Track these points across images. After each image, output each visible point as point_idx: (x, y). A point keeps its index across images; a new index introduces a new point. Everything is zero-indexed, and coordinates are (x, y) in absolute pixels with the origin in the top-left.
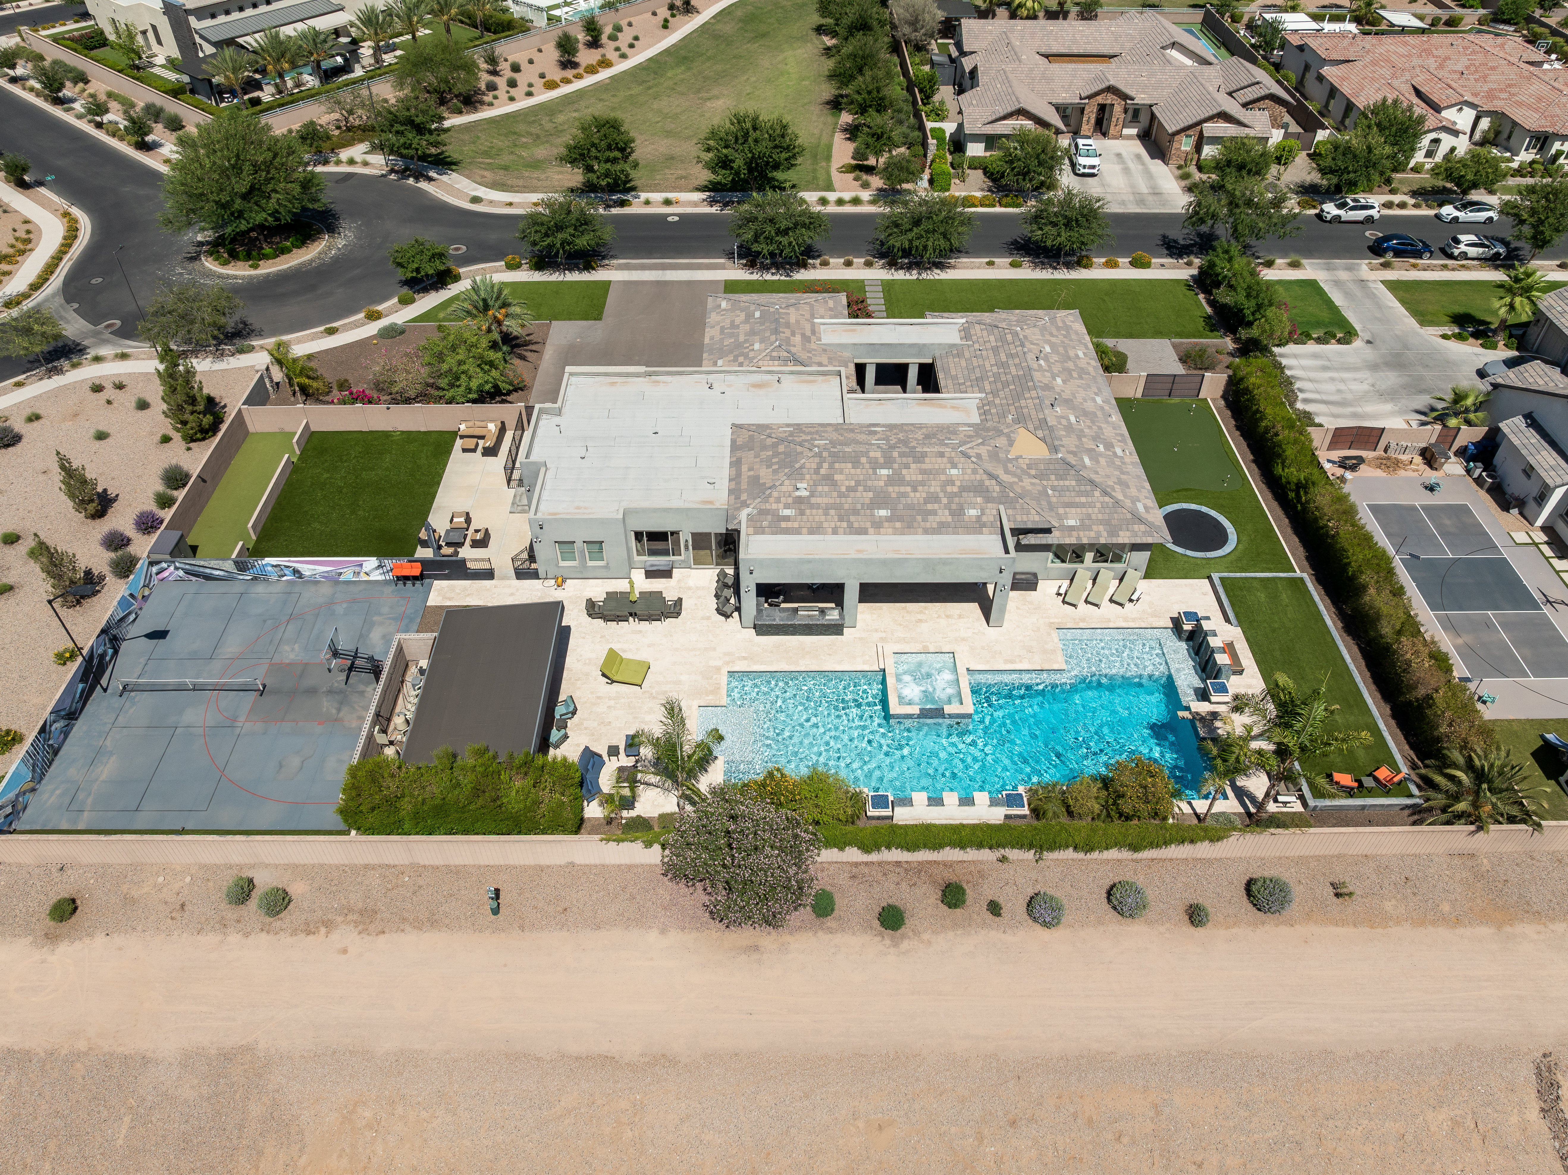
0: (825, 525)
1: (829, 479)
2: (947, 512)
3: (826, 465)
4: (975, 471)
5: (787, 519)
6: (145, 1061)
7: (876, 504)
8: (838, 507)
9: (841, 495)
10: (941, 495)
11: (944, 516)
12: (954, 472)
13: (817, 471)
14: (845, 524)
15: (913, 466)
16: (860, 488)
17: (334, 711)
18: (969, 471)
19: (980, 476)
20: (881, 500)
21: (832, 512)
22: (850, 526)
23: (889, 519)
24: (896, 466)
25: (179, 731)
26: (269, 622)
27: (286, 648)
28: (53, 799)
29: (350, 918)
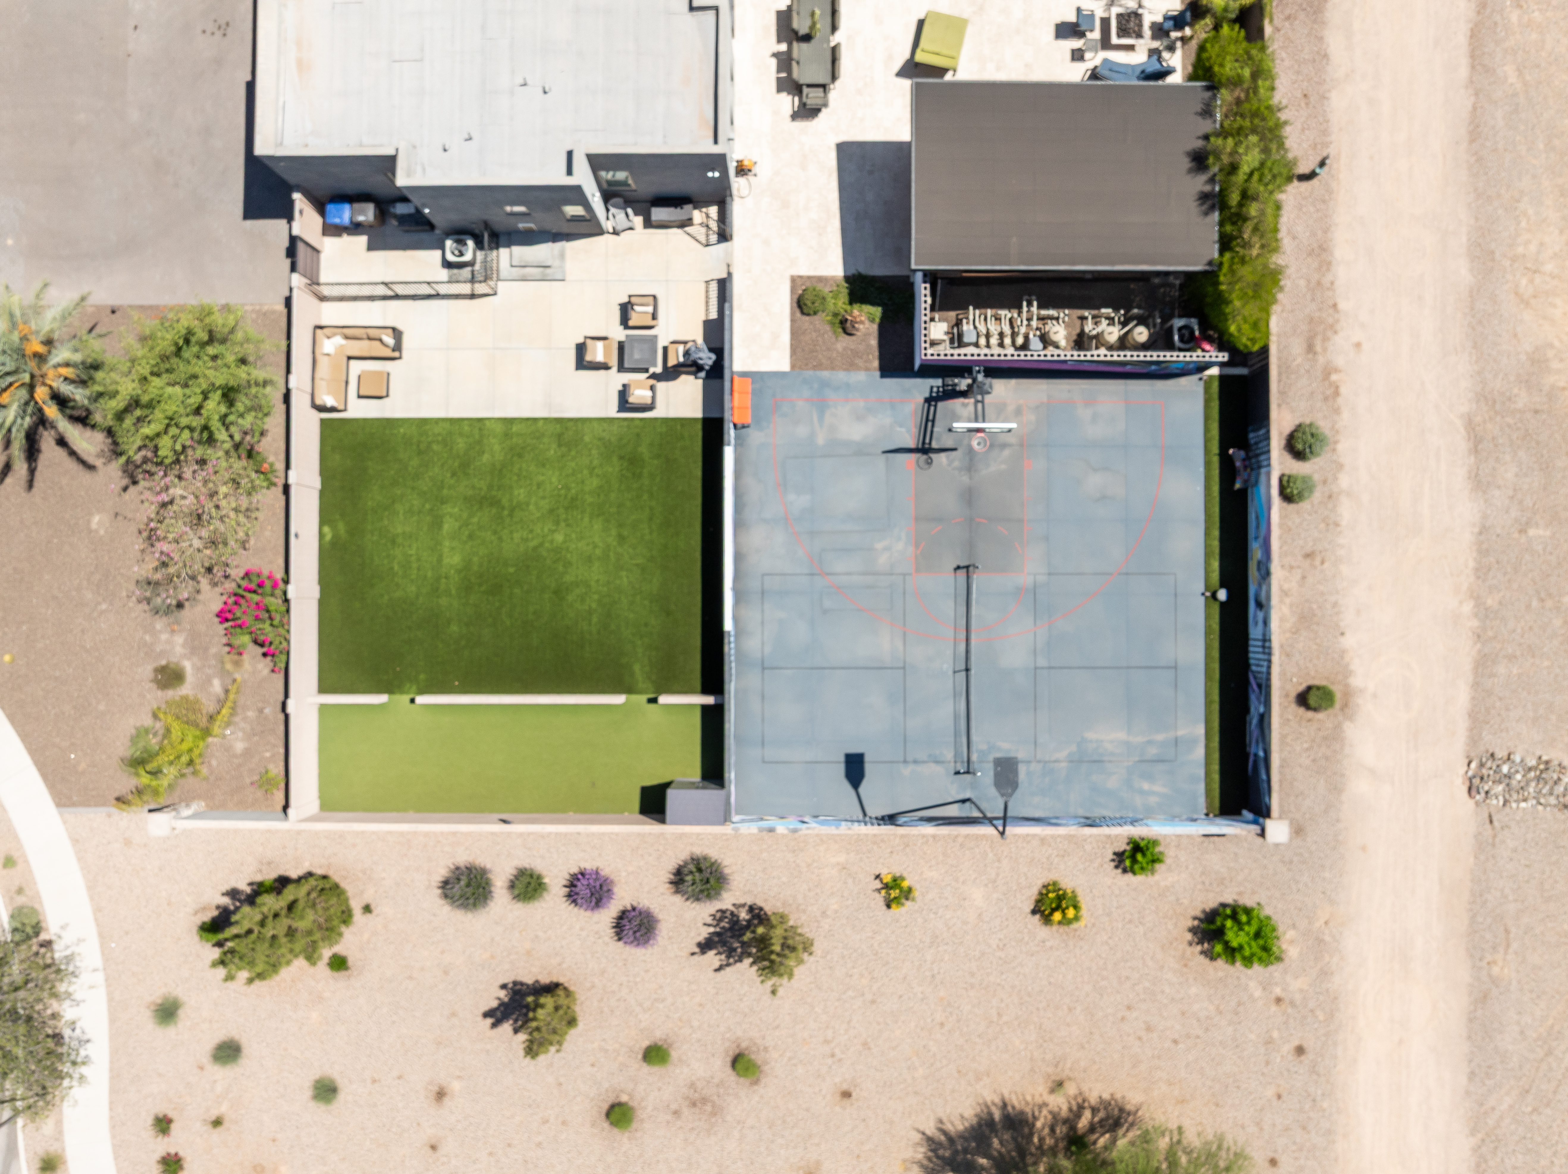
6: (1483, 530)
17: (1007, 452)
25: (1042, 662)
26: (827, 604)
27: (883, 561)
28: (1157, 788)
29: (1318, 348)
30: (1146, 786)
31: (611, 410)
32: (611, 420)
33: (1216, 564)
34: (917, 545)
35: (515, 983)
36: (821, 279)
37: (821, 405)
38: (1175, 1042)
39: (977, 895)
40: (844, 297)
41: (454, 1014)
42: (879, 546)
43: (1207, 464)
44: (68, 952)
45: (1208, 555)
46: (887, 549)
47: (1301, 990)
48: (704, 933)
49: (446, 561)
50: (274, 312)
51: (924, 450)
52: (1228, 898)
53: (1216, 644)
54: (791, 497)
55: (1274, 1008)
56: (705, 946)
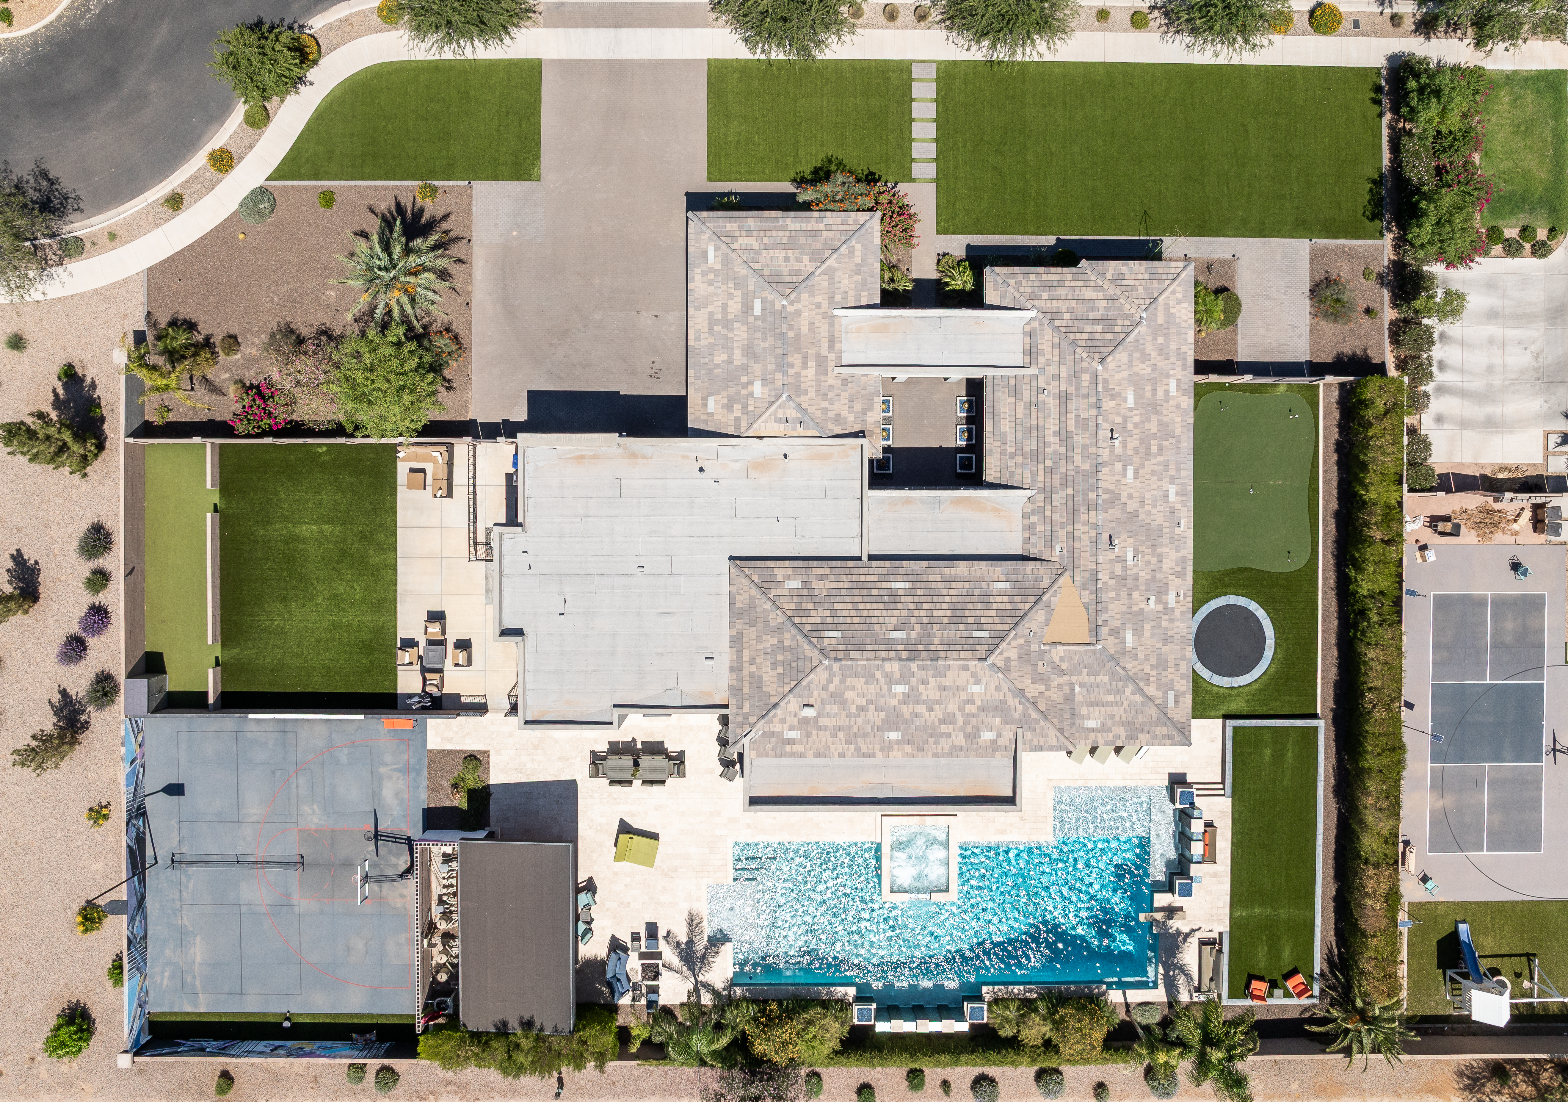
0: (832, 748)
1: (839, 697)
2: (961, 734)
3: (836, 680)
4: (999, 688)
5: (792, 742)
7: (887, 726)
8: (846, 729)
9: (851, 715)
10: (958, 716)
11: (958, 739)
12: (976, 689)
13: (826, 688)
14: (852, 747)
15: (932, 681)
16: (872, 707)
18: (993, 687)
19: (1005, 694)
20: (893, 721)
21: (840, 734)
22: (858, 749)
23: (898, 742)
24: (913, 681)
25: (244, 909)
26: (278, 773)
27: (306, 809)
28: (165, 981)
29: (449, 1088)
30: (167, 974)
31: (401, 635)
32: (395, 634)
33: (307, 1020)
34: (316, 831)
35: (39, 570)
36: (487, 770)
37: (404, 770)
38: (6, 992)
39: (98, 866)
40: (472, 784)
41: (19, 531)
42: (315, 806)
43: (371, 1016)
44: (55, 276)
45: (313, 1015)
46: (314, 812)
47: (39, 1074)
48: (72, 692)
49: (304, 527)
50: (467, 412)
51: (377, 836)
52: (99, 1025)
53: (257, 1020)
54: (346, 751)
55: (28, 1056)
56: (64, 693)
